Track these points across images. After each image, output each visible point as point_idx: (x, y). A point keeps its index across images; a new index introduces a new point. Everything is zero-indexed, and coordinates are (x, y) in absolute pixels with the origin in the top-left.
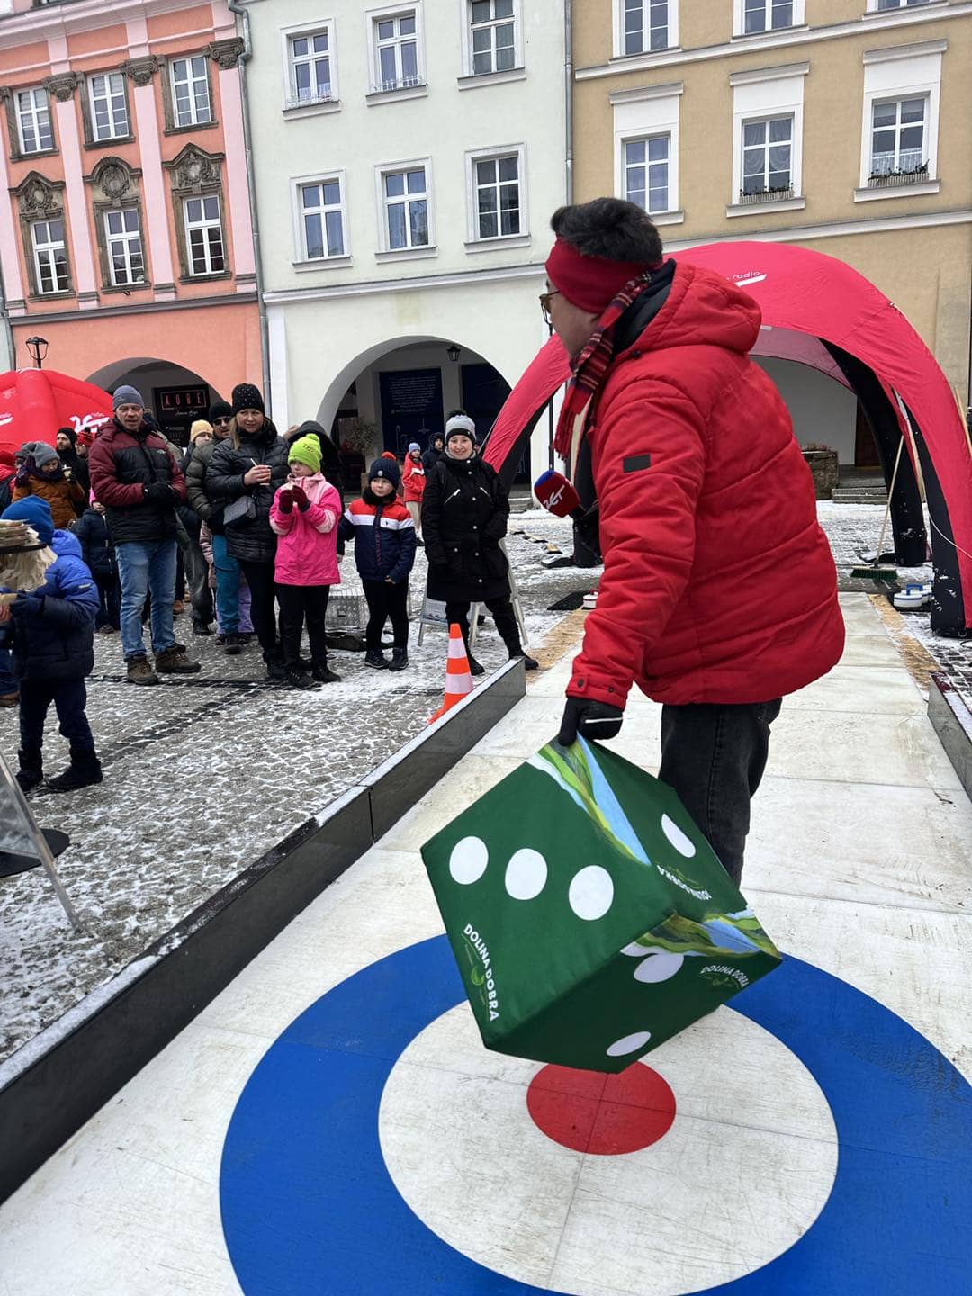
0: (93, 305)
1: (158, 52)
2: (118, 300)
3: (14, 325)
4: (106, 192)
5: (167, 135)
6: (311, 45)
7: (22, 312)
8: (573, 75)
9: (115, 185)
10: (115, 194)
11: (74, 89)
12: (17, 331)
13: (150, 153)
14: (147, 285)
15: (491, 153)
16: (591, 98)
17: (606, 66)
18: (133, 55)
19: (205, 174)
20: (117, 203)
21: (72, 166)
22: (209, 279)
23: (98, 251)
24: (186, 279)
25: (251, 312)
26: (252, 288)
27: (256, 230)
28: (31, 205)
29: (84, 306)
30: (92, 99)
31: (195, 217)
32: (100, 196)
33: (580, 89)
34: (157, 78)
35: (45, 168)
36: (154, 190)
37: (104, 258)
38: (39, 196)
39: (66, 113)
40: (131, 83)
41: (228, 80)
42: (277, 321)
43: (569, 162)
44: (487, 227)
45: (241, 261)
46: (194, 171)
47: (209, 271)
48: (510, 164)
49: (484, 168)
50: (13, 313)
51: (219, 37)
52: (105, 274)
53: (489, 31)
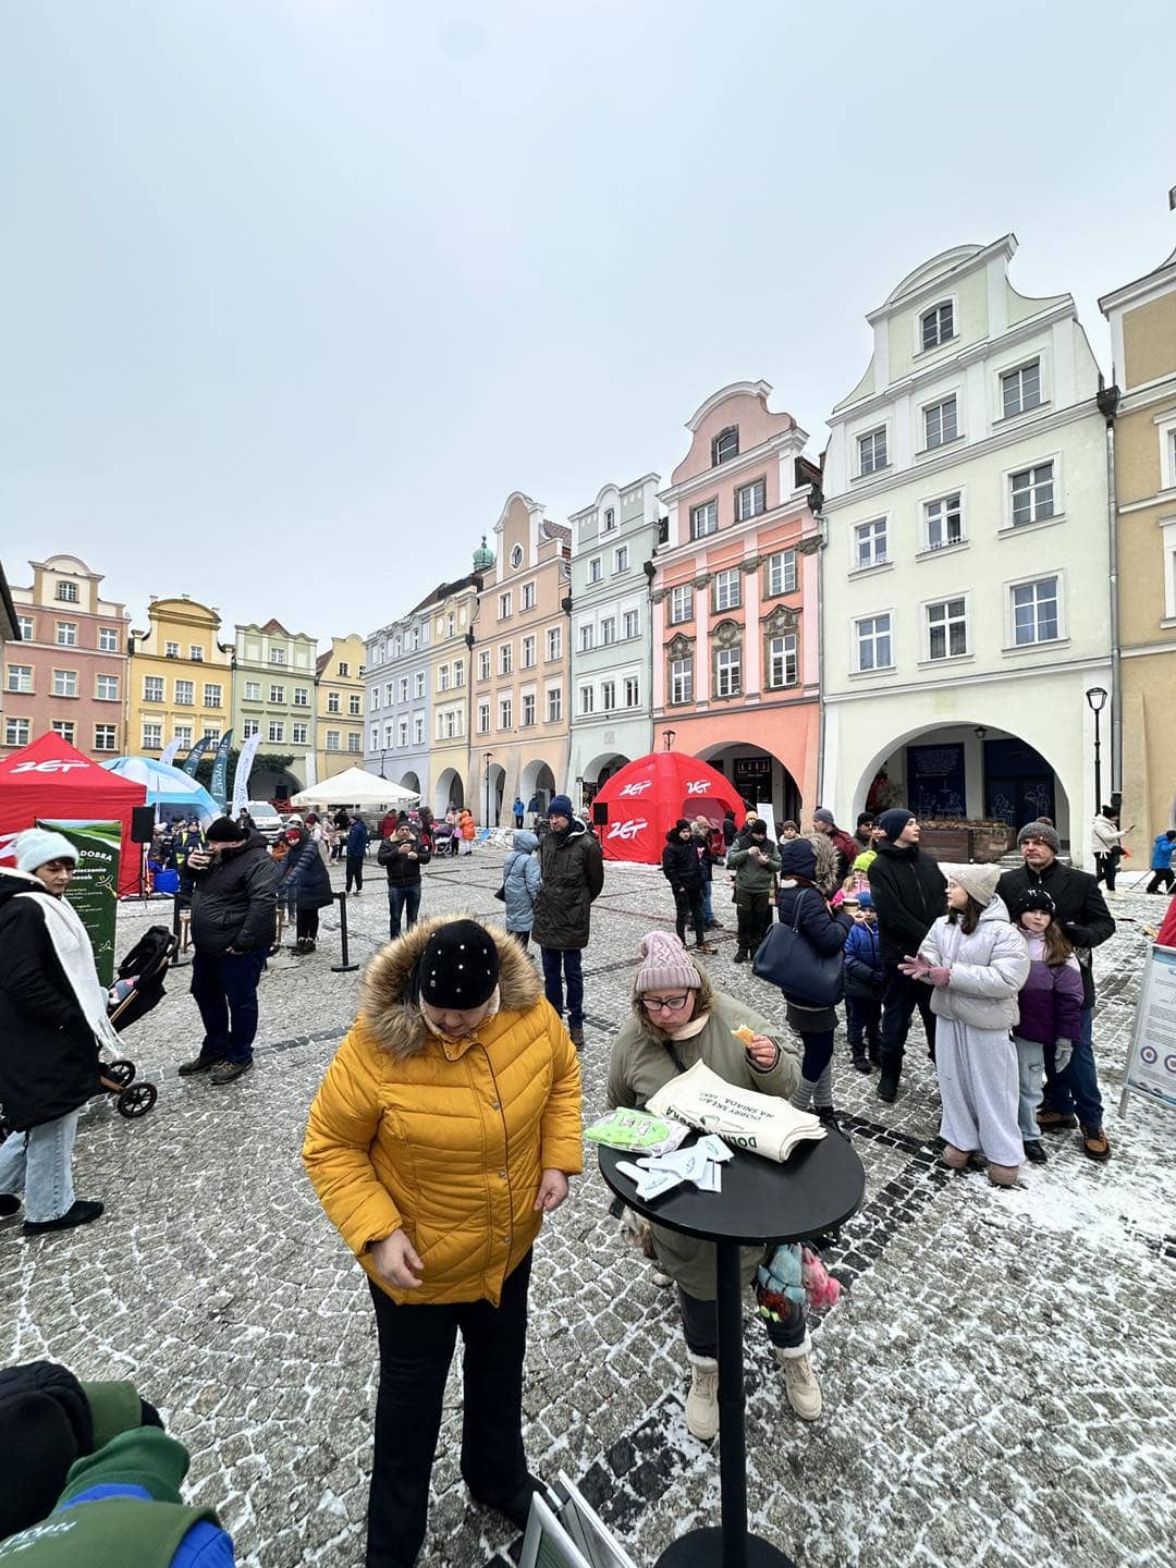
0: (705, 709)
1: (763, 553)
2: (722, 705)
3: (656, 722)
4: (721, 639)
5: (764, 601)
6: (872, 530)
7: (661, 715)
8: (1117, 510)
9: (727, 635)
10: (725, 641)
11: (708, 582)
12: (657, 726)
13: (752, 611)
14: (741, 694)
15: (1032, 579)
16: (1135, 529)
17: (1155, 497)
18: (746, 557)
19: (788, 622)
20: (727, 645)
21: (702, 625)
22: (784, 688)
23: (712, 675)
24: (768, 690)
25: (813, 708)
26: (815, 693)
27: (822, 654)
28: (674, 652)
29: (699, 710)
30: (718, 586)
31: (778, 649)
32: (717, 642)
33: (1122, 520)
34: (761, 568)
35: (686, 630)
36: (752, 637)
37: (714, 679)
38: (680, 646)
39: (702, 597)
40: (744, 573)
41: (809, 562)
42: (832, 715)
43: (1113, 578)
44: (1023, 636)
45: (809, 675)
46: (781, 621)
47: (785, 683)
48: (1048, 586)
49: (1021, 592)
50: (656, 716)
51: (805, 537)
52: (715, 689)
53: (1028, 493)
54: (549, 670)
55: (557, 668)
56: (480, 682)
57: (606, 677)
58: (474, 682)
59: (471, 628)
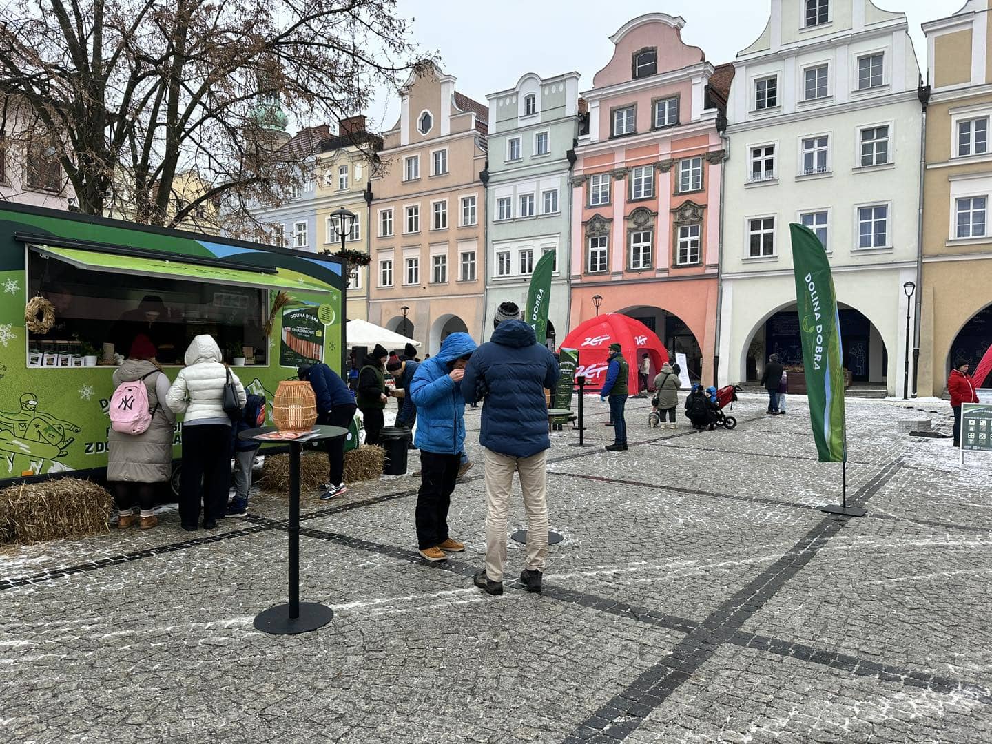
0: (620, 278)
1: (675, 157)
2: (635, 276)
3: (573, 287)
4: (636, 223)
5: (675, 195)
6: (764, 152)
7: (578, 281)
8: (925, 167)
9: (641, 220)
10: (640, 225)
11: (625, 174)
12: (575, 290)
13: (664, 203)
14: (652, 268)
15: (871, 205)
16: (935, 179)
17: (947, 162)
18: (661, 159)
19: (694, 215)
20: (641, 228)
21: (619, 210)
22: (689, 266)
23: (626, 251)
24: (675, 266)
25: (713, 283)
26: (715, 271)
27: (721, 242)
28: (592, 229)
29: (614, 279)
30: (634, 179)
31: (684, 234)
32: (632, 225)
33: (928, 174)
34: (674, 168)
35: (605, 213)
36: (663, 224)
37: (628, 255)
38: (598, 225)
39: (620, 187)
40: (658, 171)
41: (714, 170)
42: (728, 290)
43: (921, 211)
44: (864, 242)
45: (710, 257)
46: (688, 213)
47: (689, 262)
48: (881, 211)
49: (864, 212)
50: (573, 282)
51: (711, 150)
52: (628, 263)
53: (872, 144)
54: (463, 234)
55: (471, 233)
56: (379, 239)
57: (525, 245)
58: (373, 238)
59: (369, 185)
